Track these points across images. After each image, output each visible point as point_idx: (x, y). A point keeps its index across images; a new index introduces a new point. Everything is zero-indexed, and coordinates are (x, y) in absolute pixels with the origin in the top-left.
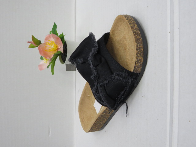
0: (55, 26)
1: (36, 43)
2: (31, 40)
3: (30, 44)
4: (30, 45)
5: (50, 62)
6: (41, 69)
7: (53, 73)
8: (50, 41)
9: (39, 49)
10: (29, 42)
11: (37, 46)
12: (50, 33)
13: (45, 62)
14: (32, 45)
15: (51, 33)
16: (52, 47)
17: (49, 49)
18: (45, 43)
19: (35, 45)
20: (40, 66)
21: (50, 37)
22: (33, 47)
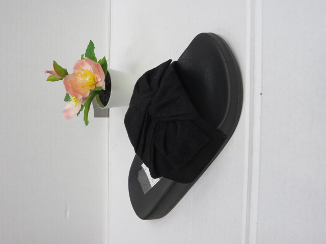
0: (91, 46)
1: (60, 73)
2: (52, 69)
3: (49, 74)
4: (50, 77)
5: (82, 105)
6: (68, 117)
7: (87, 123)
8: (83, 70)
9: (65, 83)
10: (48, 72)
11: (61, 79)
12: (82, 58)
13: (74, 105)
14: (53, 78)
15: (84, 57)
16: (87, 79)
17: (82, 83)
18: (74, 74)
19: (58, 77)
20: (65, 111)
21: (82, 63)
22: (54, 80)
